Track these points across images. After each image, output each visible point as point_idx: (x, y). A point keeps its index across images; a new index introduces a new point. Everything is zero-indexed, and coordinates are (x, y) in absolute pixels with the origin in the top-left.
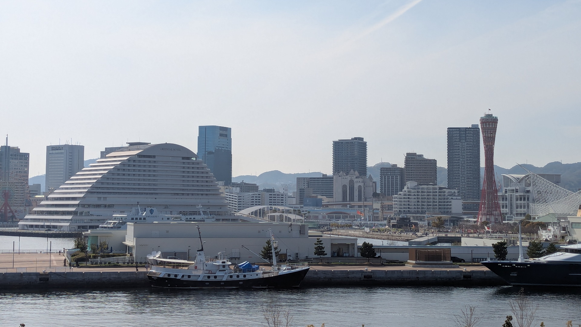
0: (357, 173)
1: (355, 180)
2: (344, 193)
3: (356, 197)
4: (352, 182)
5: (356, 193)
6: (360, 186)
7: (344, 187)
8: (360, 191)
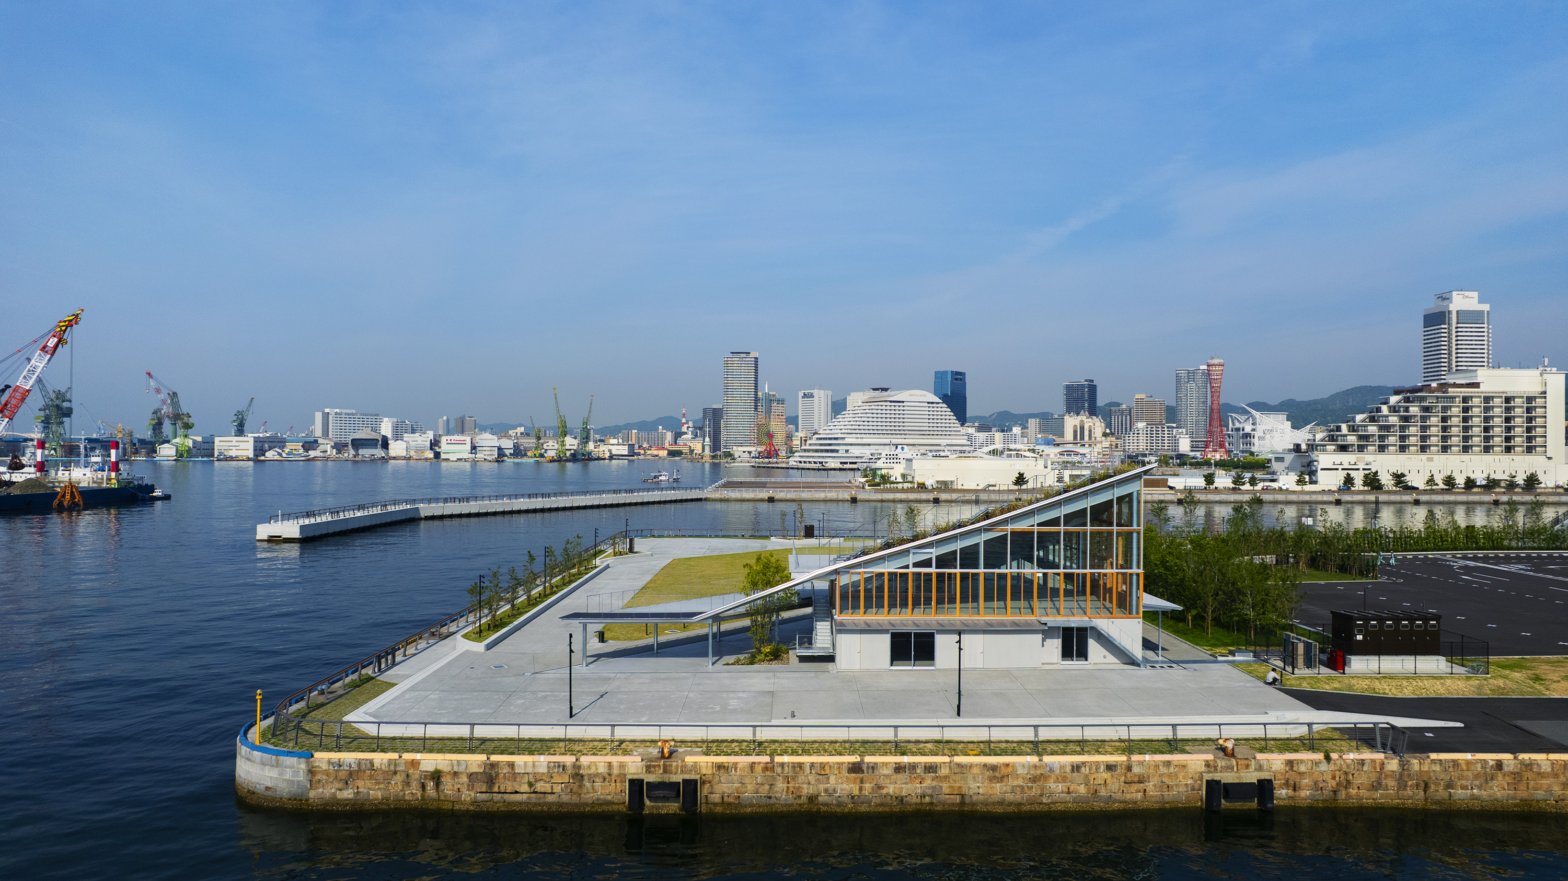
0: (1087, 413)
1: (1086, 420)
2: (1075, 432)
3: (1086, 438)
4: (1082, 421)
5: (1086, 433)
6: (1090, 426)
7: (1075, 426)
8: (1090, 431)
